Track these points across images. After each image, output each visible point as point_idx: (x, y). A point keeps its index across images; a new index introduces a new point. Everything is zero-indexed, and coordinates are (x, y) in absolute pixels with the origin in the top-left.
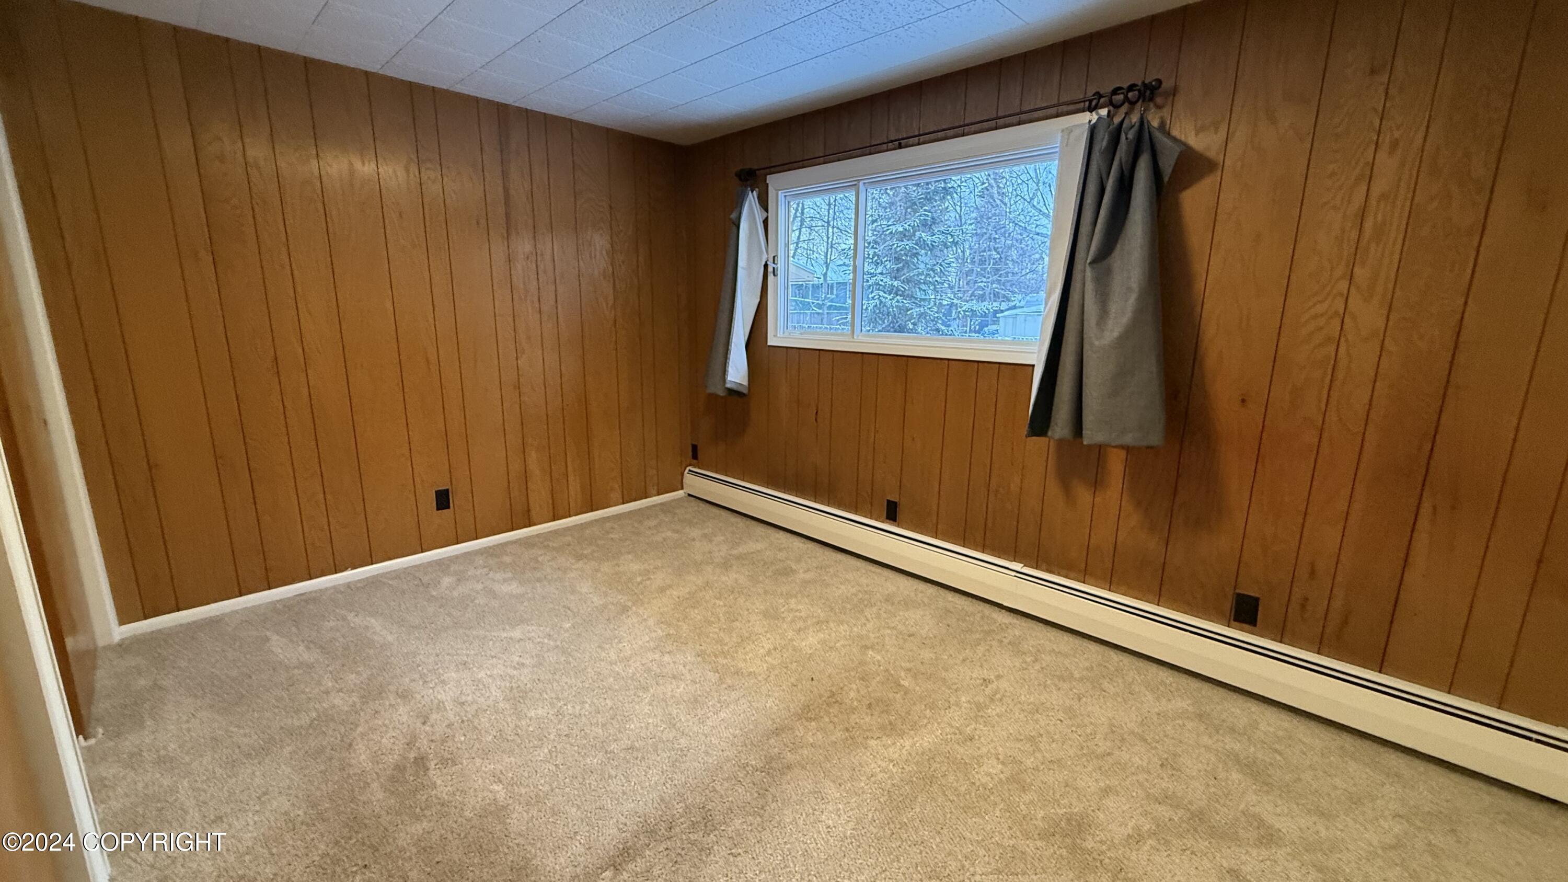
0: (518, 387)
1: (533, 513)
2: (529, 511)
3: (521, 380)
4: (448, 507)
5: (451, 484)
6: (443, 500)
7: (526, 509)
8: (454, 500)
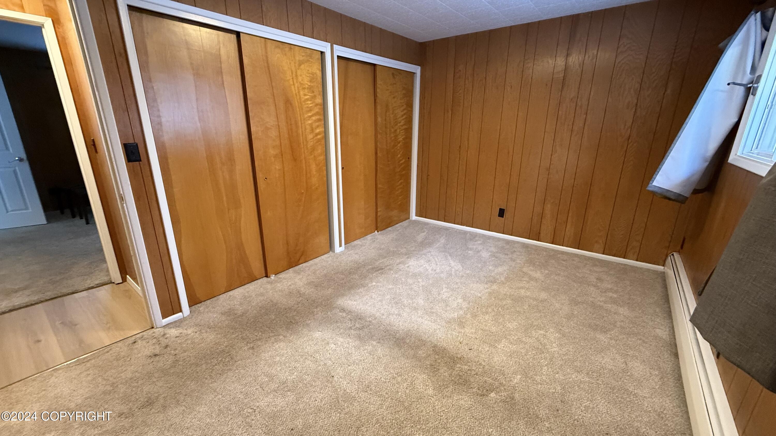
0: (549, 169)
1: (542, 235)
2: (539, 233)
3: (551, 166)
4: (503, 217)
5: (506, 207)
6: (502, 213)
7: (538, 231)
8: (506, 214)
